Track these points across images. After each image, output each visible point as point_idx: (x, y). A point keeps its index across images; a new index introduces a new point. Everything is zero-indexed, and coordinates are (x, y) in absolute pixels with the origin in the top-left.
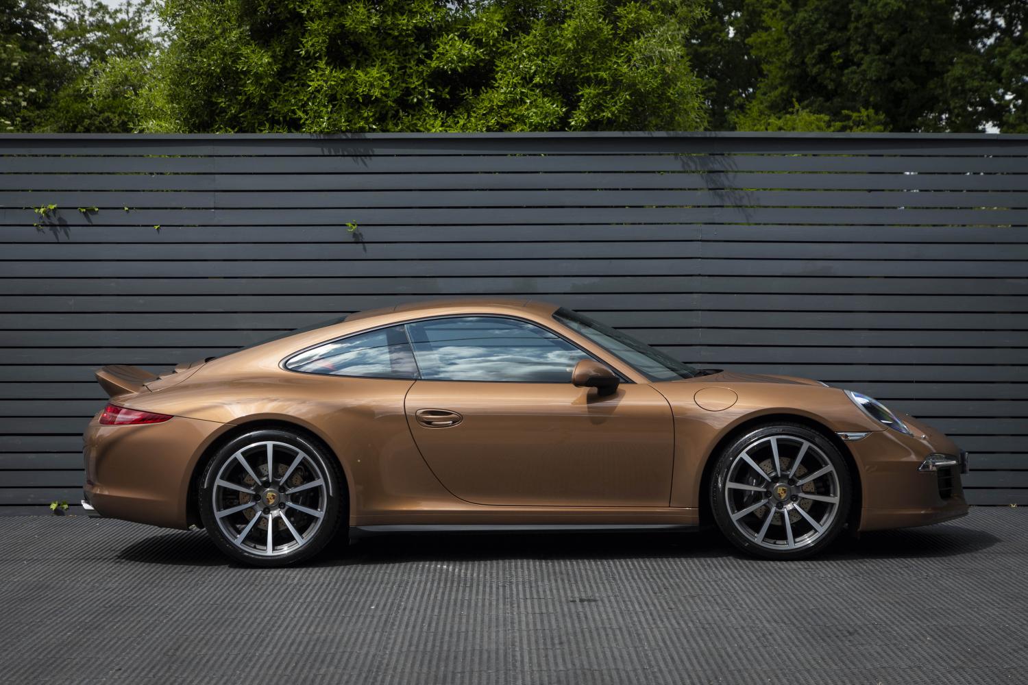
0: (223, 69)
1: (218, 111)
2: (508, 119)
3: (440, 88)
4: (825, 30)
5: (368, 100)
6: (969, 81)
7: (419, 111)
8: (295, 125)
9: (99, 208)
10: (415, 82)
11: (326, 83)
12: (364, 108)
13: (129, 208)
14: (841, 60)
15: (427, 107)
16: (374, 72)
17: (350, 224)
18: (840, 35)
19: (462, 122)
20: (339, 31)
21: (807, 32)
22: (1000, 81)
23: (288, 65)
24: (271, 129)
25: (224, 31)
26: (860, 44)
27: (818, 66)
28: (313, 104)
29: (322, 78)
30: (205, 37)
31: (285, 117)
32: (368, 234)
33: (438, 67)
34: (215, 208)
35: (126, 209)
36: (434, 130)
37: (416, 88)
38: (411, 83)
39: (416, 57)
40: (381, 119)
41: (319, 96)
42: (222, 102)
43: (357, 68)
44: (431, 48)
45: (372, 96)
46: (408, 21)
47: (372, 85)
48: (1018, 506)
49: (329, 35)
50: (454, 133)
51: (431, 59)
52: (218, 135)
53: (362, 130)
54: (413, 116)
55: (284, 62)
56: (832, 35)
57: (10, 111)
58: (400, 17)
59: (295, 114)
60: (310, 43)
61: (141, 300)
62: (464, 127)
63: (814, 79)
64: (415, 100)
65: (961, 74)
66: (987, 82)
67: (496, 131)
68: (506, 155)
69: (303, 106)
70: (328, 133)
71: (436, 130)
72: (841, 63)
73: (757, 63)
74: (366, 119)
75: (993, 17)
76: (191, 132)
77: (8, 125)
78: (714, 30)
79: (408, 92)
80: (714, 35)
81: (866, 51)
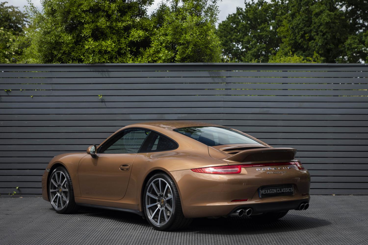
0: (55, 41)
1: (54, 56)
2: (156, 58)
3: (133, 48)
4: (303, 27)
5: (106, 52)
6: (353, 45)
7: (125, 55)
8: (81, 61)
9: (12, 90)
10: (123, 46)
11: (91, 47)
12: (105, 55)
13: (22, 90)
14: (308, 37)
15: (128, 54)
16: (109, 42)
17: (99, 95)
18: (308, 28)
19: (139, 59)
20: (96, 28)
21: (297, 27)
22: (364, 45)
23: (79, 40)
24: (73, 62)
25: (56, 28)
26: (315, 32)
27: (301, 39)
28: (87, 53)
29: (90, 44)
30: (49, 30)
31: (77, 58)
32: (107, 99)
33: (131, 40)
34: (52, 90)
35: (21, 90)
36: (129, 62)
37: (123, 48)
38: (122, 46)
39: (124, 37)
40: (111, 59)
41: (89, 50)
42: (55, 53)
43: (103, 41)
44: (129, 33)
45: (107, 51)
46: (121, 24)
47: (107, 47)
48: (335, 195)
49: (92, 29)
50: (137, 63)
51: (129, 37)
52: (54, 64)
53: (104, 62)
54: (122, 57)
55: (77, 39)
56: (305, 28)
57: (9, 56)
58: (118, 23)
59: (80, 57)
60: (85, 32)
61: (26, 122)
62: (140, 62)
63: (299, 44)
64: (123, 52)
65: (350, 43)
66: (360, 45)
67: (152, 63)
68: (155, 71)
69: (83, 54)
70: (92, 64)
71: (130, 63)
72: (309, 38)
73: (280, 38)
74: (105, 59)
75: (363, 22)
76: (45, 63)
77: (8, 61)
78: (265, 27)
79: (120, 49)
80: (265, 29)
81: (317, 34)
